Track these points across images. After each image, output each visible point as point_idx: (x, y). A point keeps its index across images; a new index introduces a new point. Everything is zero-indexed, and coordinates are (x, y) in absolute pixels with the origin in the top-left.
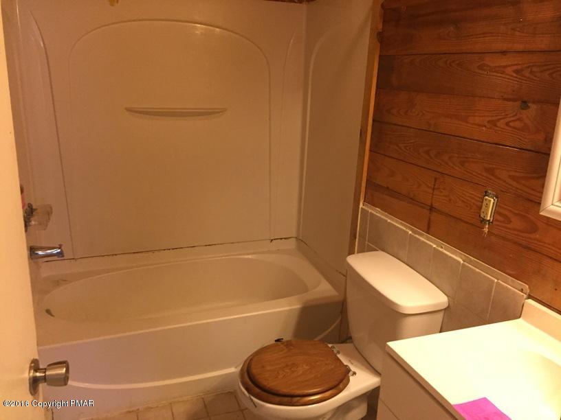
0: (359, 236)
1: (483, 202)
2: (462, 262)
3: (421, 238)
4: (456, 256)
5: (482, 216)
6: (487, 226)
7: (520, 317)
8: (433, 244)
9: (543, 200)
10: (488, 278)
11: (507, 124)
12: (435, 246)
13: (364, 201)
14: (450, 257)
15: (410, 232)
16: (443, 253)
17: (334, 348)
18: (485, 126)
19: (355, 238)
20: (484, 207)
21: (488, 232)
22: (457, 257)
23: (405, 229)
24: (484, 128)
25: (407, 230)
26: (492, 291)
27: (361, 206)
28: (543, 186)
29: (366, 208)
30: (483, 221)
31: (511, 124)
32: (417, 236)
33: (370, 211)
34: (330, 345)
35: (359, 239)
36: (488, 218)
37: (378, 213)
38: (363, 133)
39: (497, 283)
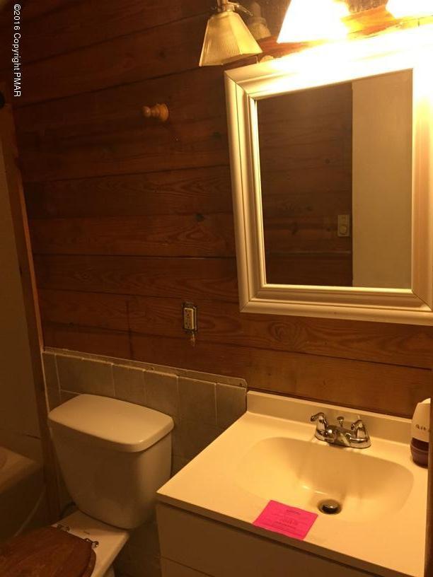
0: (47, 386)
1: (183, 314)
2: (177, 377)
3: (126, 366)
4: (169, 373)
5: (186, 327)
6: (193, 335)
7: (246, 410)
8: (142, 369)
9: (240, 299)
10: (207, 384)
11: (188, 236)
12: (144, 370)
13: (45, 345)
14: (164, 376)
15: (112, 364)
16: (156, 374)
17: (62, 526)
18: (166, 242)
19: (43, 390)
20: (186, 318)
21: (196, 340)
22: (171, 374)
23: (104, 362)
24: (166, 244)
25: (108, 363)
26: (214, 395)
27: (42, 351)
28: (236, 286)
29: (49, 353)
30: (189, 332)
31: (192, 236)
32: (122, 366)
33: (56, 354)
34: (55, 526)
35: (48, 390)
36: (193, 328)
37: (66, 354)
38: (23, 270)
39: (217, 385)
